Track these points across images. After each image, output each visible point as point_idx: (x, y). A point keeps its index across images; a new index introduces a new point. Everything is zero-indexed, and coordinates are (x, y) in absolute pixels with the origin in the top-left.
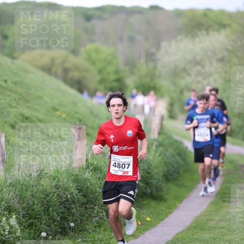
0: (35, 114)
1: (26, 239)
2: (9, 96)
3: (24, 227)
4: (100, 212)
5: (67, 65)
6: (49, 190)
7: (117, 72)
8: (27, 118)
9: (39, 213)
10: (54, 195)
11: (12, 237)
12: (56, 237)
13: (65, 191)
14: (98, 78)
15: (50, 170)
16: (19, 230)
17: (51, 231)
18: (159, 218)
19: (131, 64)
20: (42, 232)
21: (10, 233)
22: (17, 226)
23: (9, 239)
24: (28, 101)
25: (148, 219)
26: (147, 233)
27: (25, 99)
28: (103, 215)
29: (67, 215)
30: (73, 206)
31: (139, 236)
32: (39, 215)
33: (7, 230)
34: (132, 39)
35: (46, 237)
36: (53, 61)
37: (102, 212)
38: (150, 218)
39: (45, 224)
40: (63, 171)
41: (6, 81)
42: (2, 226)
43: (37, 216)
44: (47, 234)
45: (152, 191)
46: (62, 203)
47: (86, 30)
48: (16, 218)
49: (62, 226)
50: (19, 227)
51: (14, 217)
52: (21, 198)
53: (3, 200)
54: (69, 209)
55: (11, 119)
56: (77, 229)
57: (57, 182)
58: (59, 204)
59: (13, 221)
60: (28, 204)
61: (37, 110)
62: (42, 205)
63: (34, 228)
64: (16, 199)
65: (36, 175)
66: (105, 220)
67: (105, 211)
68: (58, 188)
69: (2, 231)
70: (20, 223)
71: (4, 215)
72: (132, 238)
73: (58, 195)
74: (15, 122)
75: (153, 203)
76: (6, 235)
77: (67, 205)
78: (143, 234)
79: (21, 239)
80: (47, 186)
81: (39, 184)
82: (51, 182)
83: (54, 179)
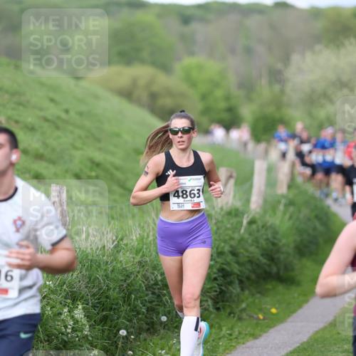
0: (109, 158)
1: (98, 339)
2: (72, 132)
3: (95, 321)
4: (204, 301)
5: (155, 88)
6: (130, 269)
7: (227, 98)
8: (98, 165)
9: (116, 301)
10: (137, 276)
11: (78, 337)
12: (141, 336)
13: (153, 270)
14: (200, 106)
15: (132, 240)
16: (88, 326)
17: (133, 328)
18: (290, 309)
19: (248, 87)
20: (120, 329)
21: (74, 330)
22: (84, 321)
23: (73, 340)
24: (99, 140)
25: (274, 311)
26: (272, 331)
27: (94, 138)
28: (209, 305)
29: (156, 305)
30: (165, 292)
31: (260, 336)
32: (117, 304)
33: (69, 327)
34: (248, 51)
35: (126, 336)
36: (134, 82)
37: (207, 301)
38: (277, 309)
39: (125, 318)
40: (150, 242)
41: (67, 111)
42: (63, 320)
43: (114, 306)
44: (128, 332)
45: (279, 270)
46: (150, 287)
47: (183, 38)
48: (83, 308)
49: (149, 321)
50: (88, 321)
51: (80, 307)
52: (91, 280)
53: (64, 283)
54: (159, 296)
55: (76, 166)
56: (170, 325)
57: (142, 257)
58: (144, 289)
59: (79, 313)
60: (100, 289)
61: (113, 154)
62: (121, 290)
63: (109, 323)
64: (83, 281)
65: (112, 246)
66: (211, 313)
67: (211, 298)
68: (144, 266)
69: (63, 328)
70: (88, 317)
71: (65, 305)
72: (251, 338)
73: (144, 276)
74: (81, 170)
75: (281, 288)
76: (69, 333)
77: (156, 291)
78: (265, 332)
79: (90, 338)
80: (127, 263)
81: (115, 259)
82: (134, 258)
83: (137, 252)
